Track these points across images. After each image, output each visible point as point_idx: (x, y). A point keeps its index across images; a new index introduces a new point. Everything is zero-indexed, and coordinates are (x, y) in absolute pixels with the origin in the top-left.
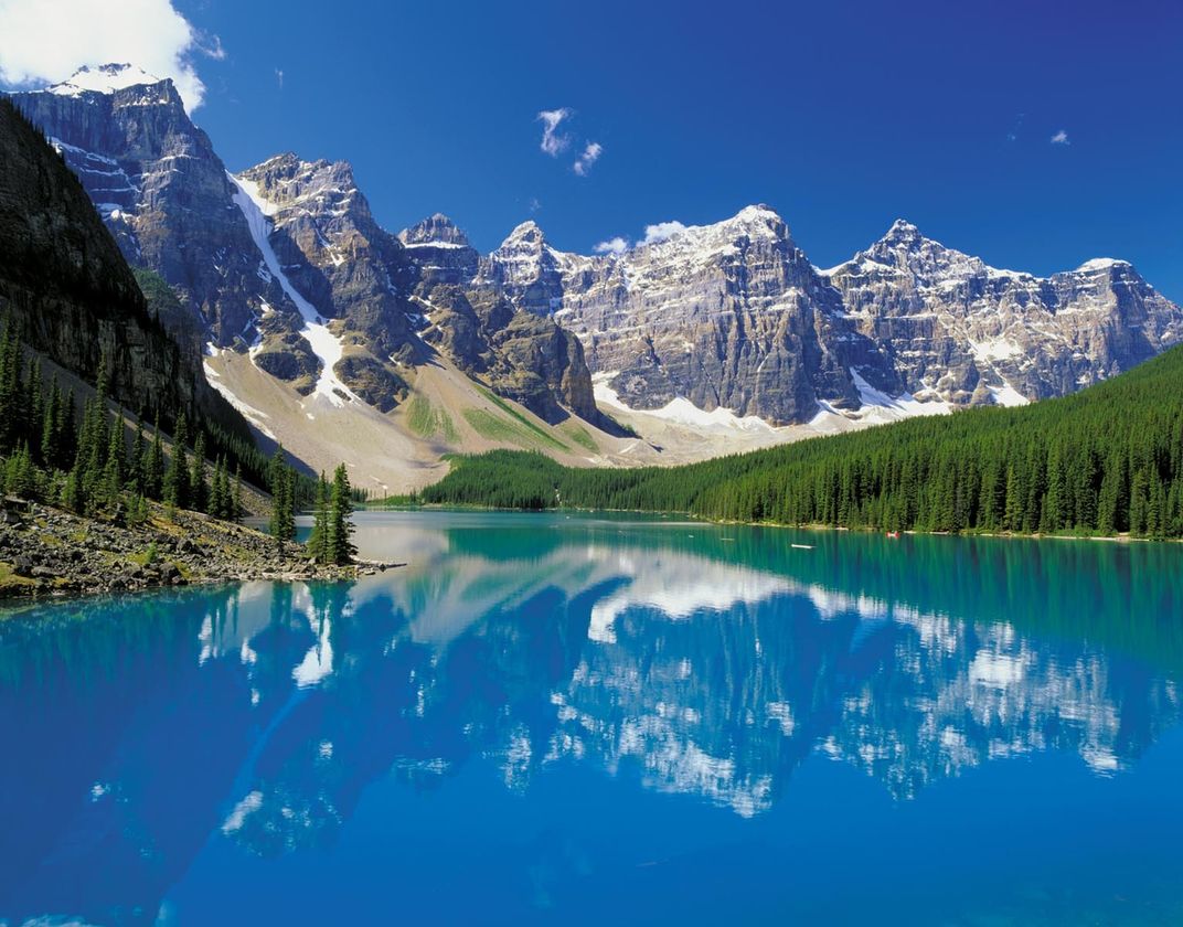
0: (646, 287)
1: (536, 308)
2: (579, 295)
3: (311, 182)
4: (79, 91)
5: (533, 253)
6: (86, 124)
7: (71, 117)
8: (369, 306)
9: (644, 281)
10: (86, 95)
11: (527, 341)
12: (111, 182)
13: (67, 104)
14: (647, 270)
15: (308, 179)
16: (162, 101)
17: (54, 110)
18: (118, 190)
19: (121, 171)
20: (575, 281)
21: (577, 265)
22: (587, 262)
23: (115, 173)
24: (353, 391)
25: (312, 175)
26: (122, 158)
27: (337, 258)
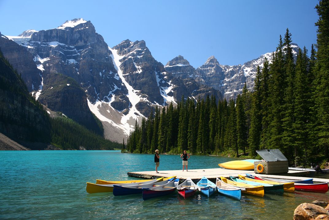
0: (251, 74)
1: (215, 84)
2: (229, 79)
3: (133, 48)
4: (65, 27)
5: (213, 66)
6: (66, 37)
7: (62, 35)
8: (148, 85)
9: (251, 73)
10: (66, 28)
11: (203, 95)
12: (72, 53)
13: (61, 31)
14: (252, 69)
15: (132, 47)
16: (87, 28)
17: (57, 34)
18: (74, 55)
19: (75, 49)
20: (227, 74)
21: (228, 69)
22: (232, 68)
23: (73, 50)
24: (141, 113)
25: (133, 46)
26: (76, 45)
27: (139, 70)
